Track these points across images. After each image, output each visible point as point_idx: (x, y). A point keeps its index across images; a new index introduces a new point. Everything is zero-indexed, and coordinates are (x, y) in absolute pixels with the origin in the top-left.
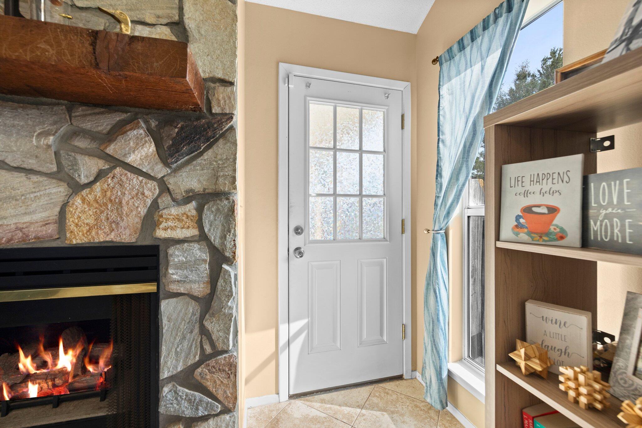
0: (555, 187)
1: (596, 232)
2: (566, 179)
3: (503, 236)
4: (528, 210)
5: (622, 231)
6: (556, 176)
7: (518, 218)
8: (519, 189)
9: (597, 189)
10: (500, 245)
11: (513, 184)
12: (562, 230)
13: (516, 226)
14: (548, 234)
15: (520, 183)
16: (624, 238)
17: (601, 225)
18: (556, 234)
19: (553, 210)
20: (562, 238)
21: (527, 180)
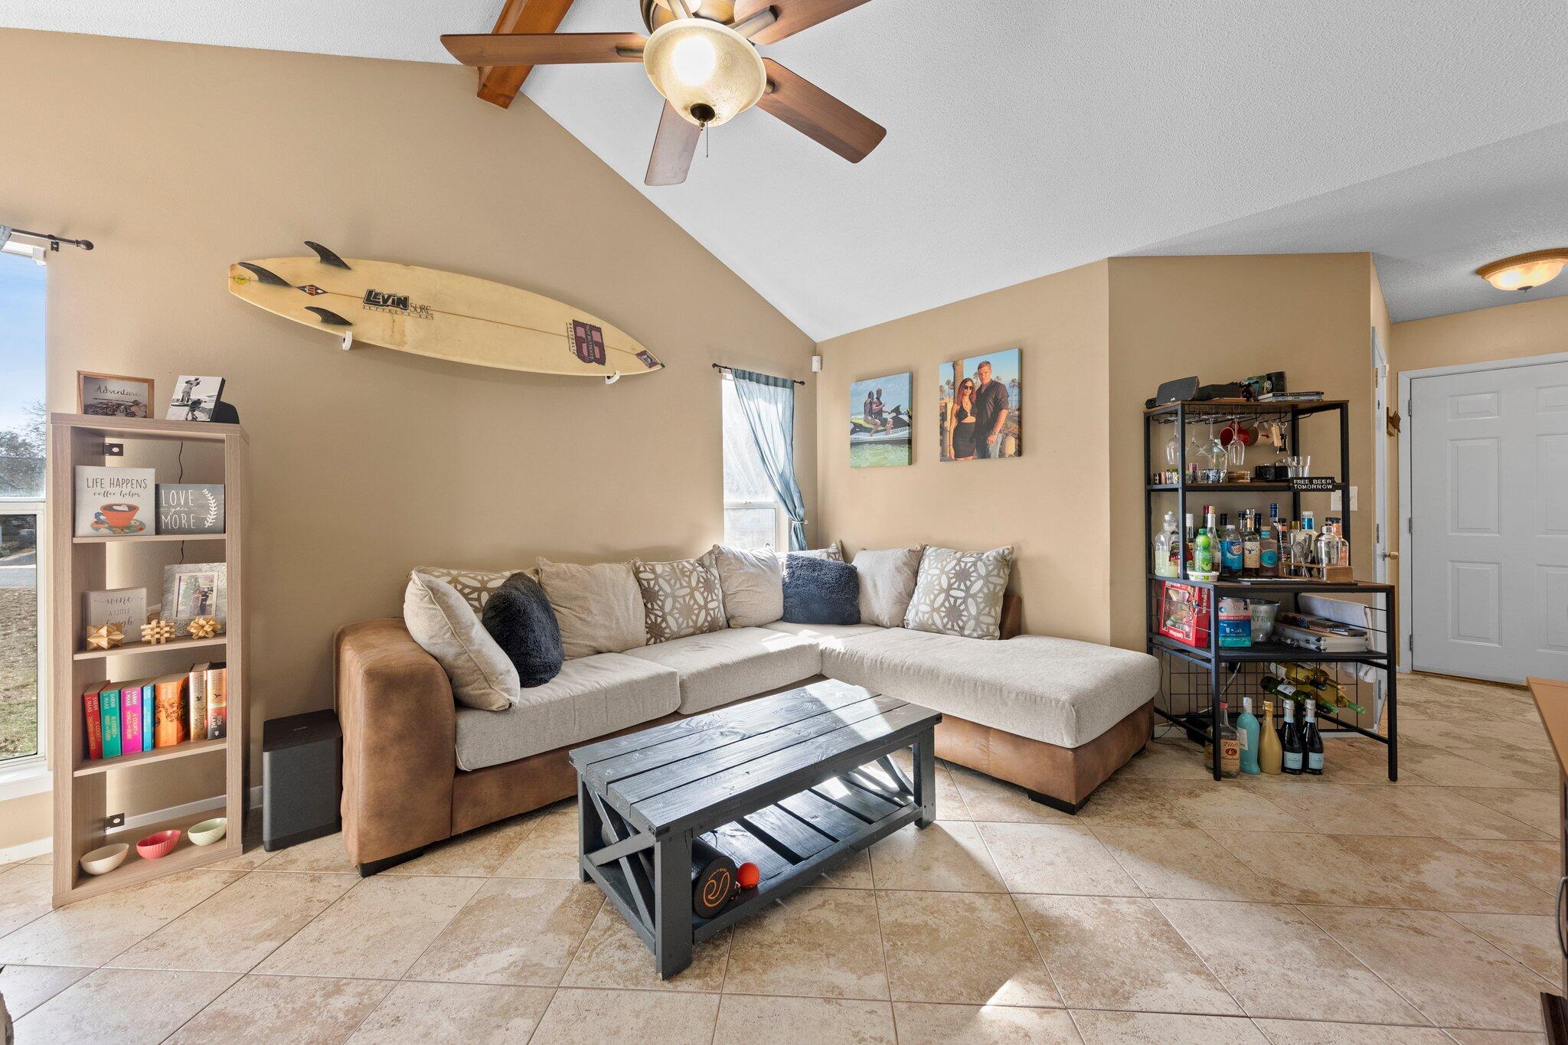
0: (134, 491)
1: (166, 524)
2: (143, 485)
3: (80, 531)
4: (108, 508)
5: (188, 521)
6: (134, 482)
7: (97, 515)
8: (98, 490)
9: (167, 494)
10: (76, 541)
11: (90, 484)
12: (141, 523)
13: (96, 522)
14: (128, 527)
15: (99, 484)
16: (189, 525)
17: (171, 519)
18: (135, 527)
19: (133, 509)
20: (141, 529)
21: (106, 483)
